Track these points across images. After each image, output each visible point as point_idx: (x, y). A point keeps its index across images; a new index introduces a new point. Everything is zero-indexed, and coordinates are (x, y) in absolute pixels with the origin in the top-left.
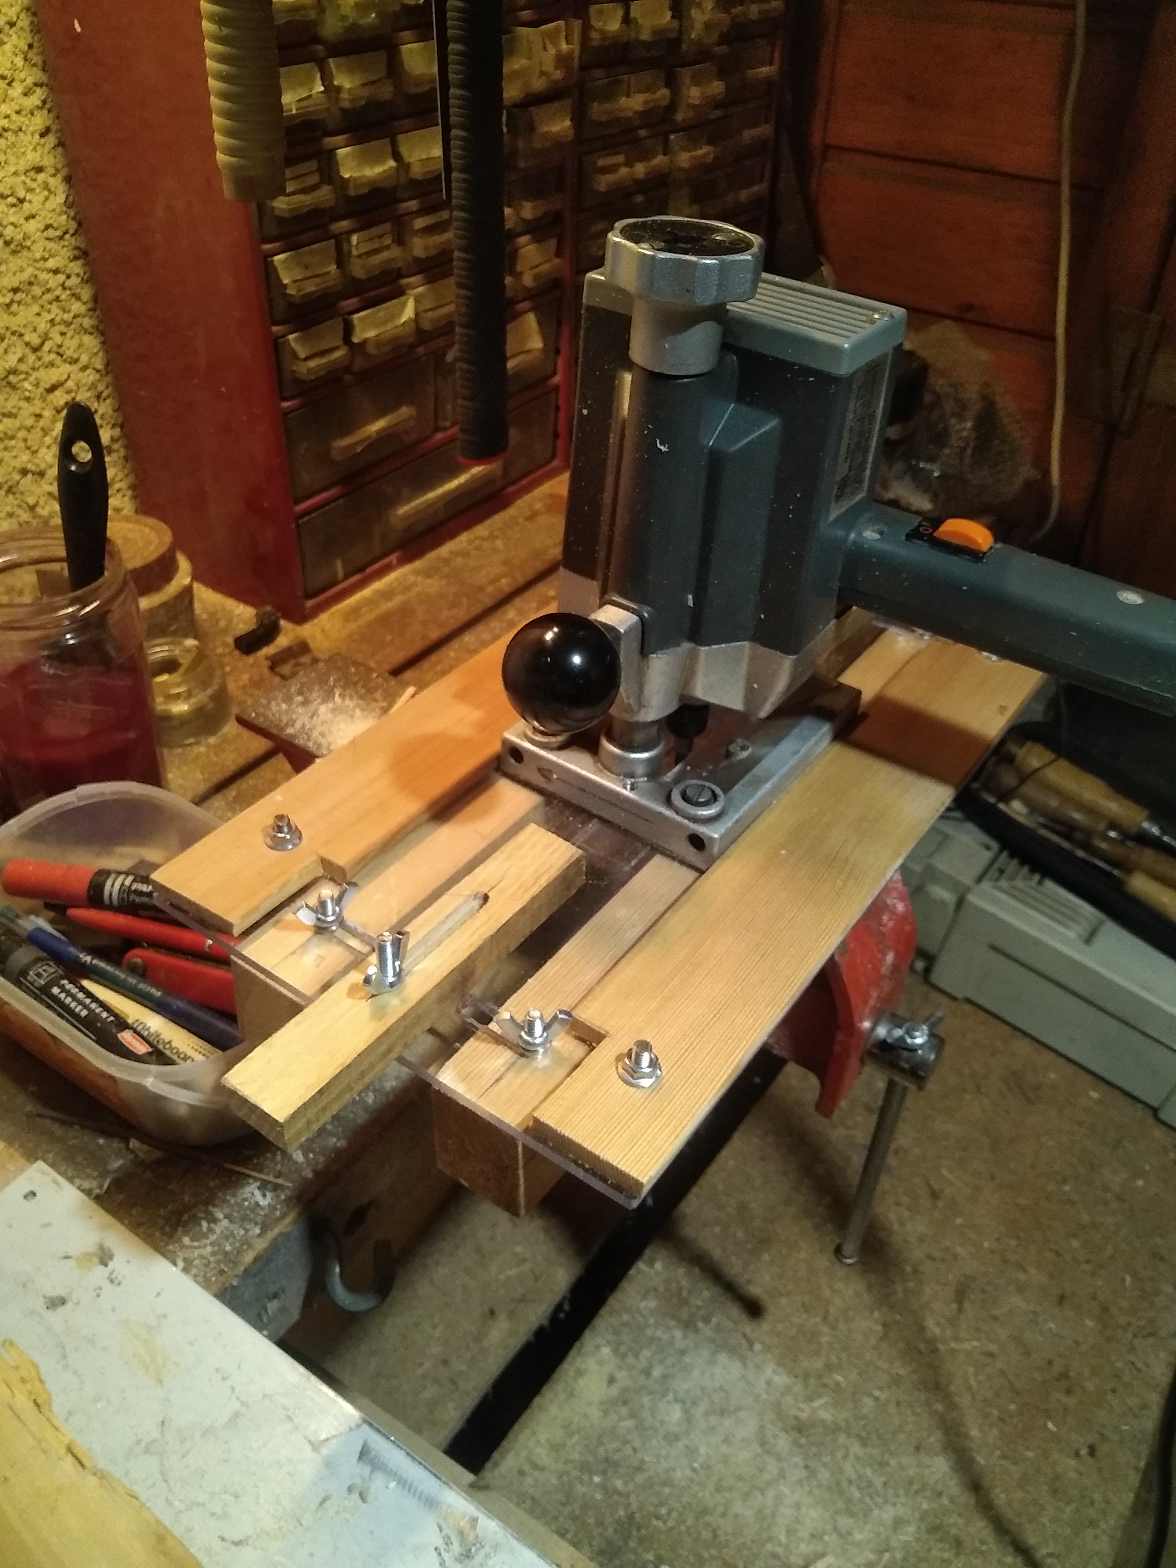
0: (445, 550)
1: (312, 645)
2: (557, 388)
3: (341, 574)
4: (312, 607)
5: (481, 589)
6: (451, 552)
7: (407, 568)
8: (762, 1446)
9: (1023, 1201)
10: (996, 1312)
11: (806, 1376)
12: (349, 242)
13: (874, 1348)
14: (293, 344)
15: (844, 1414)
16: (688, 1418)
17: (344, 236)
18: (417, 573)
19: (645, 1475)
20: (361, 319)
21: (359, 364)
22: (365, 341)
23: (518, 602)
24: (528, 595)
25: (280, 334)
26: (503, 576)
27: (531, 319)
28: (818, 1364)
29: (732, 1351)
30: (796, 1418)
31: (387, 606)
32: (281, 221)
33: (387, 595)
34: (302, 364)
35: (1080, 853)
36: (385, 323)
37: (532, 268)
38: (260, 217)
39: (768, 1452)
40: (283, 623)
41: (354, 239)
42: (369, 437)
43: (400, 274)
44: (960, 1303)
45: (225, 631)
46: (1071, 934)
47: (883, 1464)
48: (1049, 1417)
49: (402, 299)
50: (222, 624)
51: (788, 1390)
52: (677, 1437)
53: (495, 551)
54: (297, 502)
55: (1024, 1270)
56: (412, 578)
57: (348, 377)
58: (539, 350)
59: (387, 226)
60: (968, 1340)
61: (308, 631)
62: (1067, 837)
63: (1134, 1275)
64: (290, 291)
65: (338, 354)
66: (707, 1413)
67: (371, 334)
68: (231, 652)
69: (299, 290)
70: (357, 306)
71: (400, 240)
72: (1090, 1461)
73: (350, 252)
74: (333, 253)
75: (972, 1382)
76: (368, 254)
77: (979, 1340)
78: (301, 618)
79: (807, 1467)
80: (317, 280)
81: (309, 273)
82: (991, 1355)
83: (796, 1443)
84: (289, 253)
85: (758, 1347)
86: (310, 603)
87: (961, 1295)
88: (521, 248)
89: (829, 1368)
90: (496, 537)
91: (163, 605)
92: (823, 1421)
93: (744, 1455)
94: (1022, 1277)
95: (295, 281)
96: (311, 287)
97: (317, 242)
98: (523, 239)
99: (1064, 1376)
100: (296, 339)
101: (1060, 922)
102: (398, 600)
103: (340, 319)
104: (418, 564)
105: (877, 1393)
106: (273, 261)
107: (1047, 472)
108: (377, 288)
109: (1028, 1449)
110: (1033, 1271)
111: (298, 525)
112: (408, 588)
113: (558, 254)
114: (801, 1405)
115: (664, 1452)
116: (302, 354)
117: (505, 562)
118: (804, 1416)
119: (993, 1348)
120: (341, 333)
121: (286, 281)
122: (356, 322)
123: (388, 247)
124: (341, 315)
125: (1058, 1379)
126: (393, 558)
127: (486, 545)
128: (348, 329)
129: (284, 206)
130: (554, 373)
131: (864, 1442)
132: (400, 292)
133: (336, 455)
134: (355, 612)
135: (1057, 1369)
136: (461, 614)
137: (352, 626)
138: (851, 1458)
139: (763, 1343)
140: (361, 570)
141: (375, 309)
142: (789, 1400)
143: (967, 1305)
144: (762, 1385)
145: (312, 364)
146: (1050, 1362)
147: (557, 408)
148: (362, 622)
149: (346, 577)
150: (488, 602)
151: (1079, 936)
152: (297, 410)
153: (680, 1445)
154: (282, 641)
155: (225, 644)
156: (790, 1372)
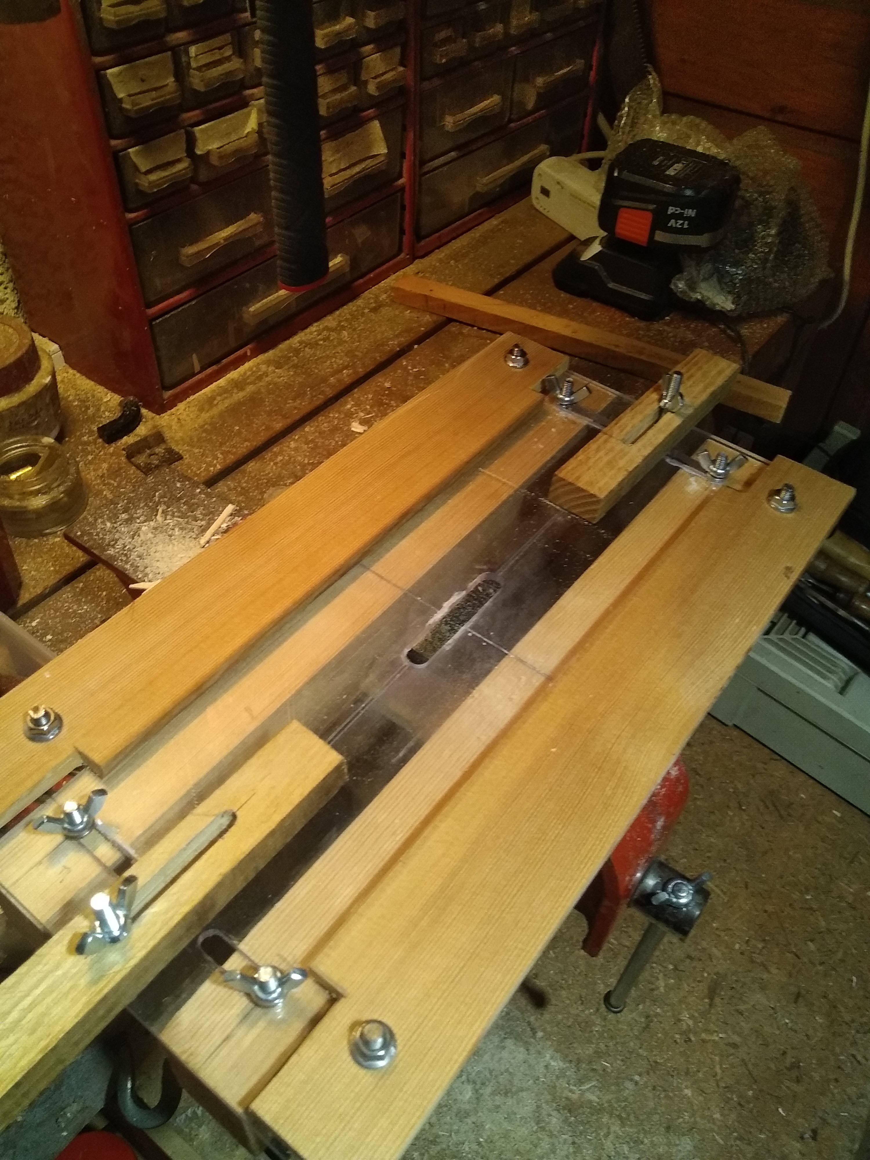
0: (295, 341)
1: (167, 435)
2: (402, 189)
3: (197, 368)
4: (169, 398)
5: (324, 380)
6: (301, 343)
7: (261, 357)
8: (537, 1123)
9: (770, 908)
10: (742, 1007)
11: (579, 1061)
12: (187, 53)
13: (637, 1038)
14: (134, 159)
15: (609, 1097)
16: (478, 1097)
17: (182, 48)
18: (268, 363)
19: (438, 1148)
20: (202, 131)
21: (203, 175)
22: (208, 153)
23: (356, 393)
24: (365, 386)
25: (120, 148)
26: (346, 367)
27: (376, 125)
28: (590, 1050)
29: (518, 1038)
30: (567, 1099)
31: (239, 396)
32: (111, 33)
33: (239, 385)
34: (143, 177)
35: (841, 612)
36: (228, 134)
37: (375, 78)
38: (89, 30)
39: (543, 1129)
40: (144, 411)
41: (193, 50)
42: (217, 244)
43: (243, 85)
44: (712, 999)
45: (92, 419)
46: (829, 685)
47: (638, 1142)
48: (781, 1104)
49: (245, 110)
50: (91, 411)
51: (562, 1074)
52: (467, 1114)
53: (341, 342)
54: (149, 306)
55: (767, 969)
56: (263, 367)
57: (194, 187)
58: (385, 155)
59: (227, 37)
60: (716, 1032)
61: (165, 420)
62: (832, 598)
63: (860, 977)
64: (127, 106)
65: (180, 166)
66: (494, 1093)
67: (214, 146)
68: (95, 441)
69: (134, 104)
70: (201, 118)
71: (241, 52)
72: (813, 1143)
73: (189, 63)
74: (171, 66)
75: (718, 1069)
76: (209, 65)
77: (726, 1033)
78: (160, 408)
79: (574, 1143)
80: (154, 94)
81: (145, 87)
82: (735, 1046)
83: (566, 1120)
84: (125, 66)
85: (540, 1034)
86: (167, 394)
87: (712, 992)
88: (364, 58)
89: (599, 1054)
90: (343, 328)
91: (23, 404)
92: (590, 1102)
93: (523, 1131)
94: (765, 976)
95: (130, 96)
96: (146, 101)
97: (154, 55)
98: (369, 48)
99: (795, 1066)
100: (137, 153)
101: (819, 673)
102: (250, 389)
103: (183, 131)
104: (271, 354)
105: (637, 1078)
106: (105, 75)
107: (839, 271)
108: (217, 100)
109: (761, 1132)
110: (774, 971)
111: (151, 327)
112: (260, 378)
113: (402, 64)
114: (572, 1087)
115: (455, 1127)
116: (143, 169)
117: (350, 353)
118: (574, 1097)
119: (736, 1039)
120: (184, 145)
121: (121, 95)
122: (198, 135)
123: (228, 59)
124: (183, 128)
125: (789, 1069)
126: (247, 350)
127: (333, 335)
128: (191, 142)
129: (112, 18)
130: (400, 176)
131: (623, 1122)
132: (244, 104)
133: (185, 261)
134: (210, 401)
135: (789, 1060)
136: (305, 405)
137: (205, 416)
138: (611, 1137)
139: (544, 1031)
140: (218, 361)
141: (217, 121)
142: (562, 1083)
143: (717, 1000)
144: (540, 1070)
145: (153, 177)
146: (784, 1053)
147: (403, 208)
148: (215, 411)
149: (203, 369)
150: (330, 392)
151: (836, 686)
152: (143, 220)
153: (469, 1121)
154: (142, 430)
155: (91, 432)
156: (564, 1057)
